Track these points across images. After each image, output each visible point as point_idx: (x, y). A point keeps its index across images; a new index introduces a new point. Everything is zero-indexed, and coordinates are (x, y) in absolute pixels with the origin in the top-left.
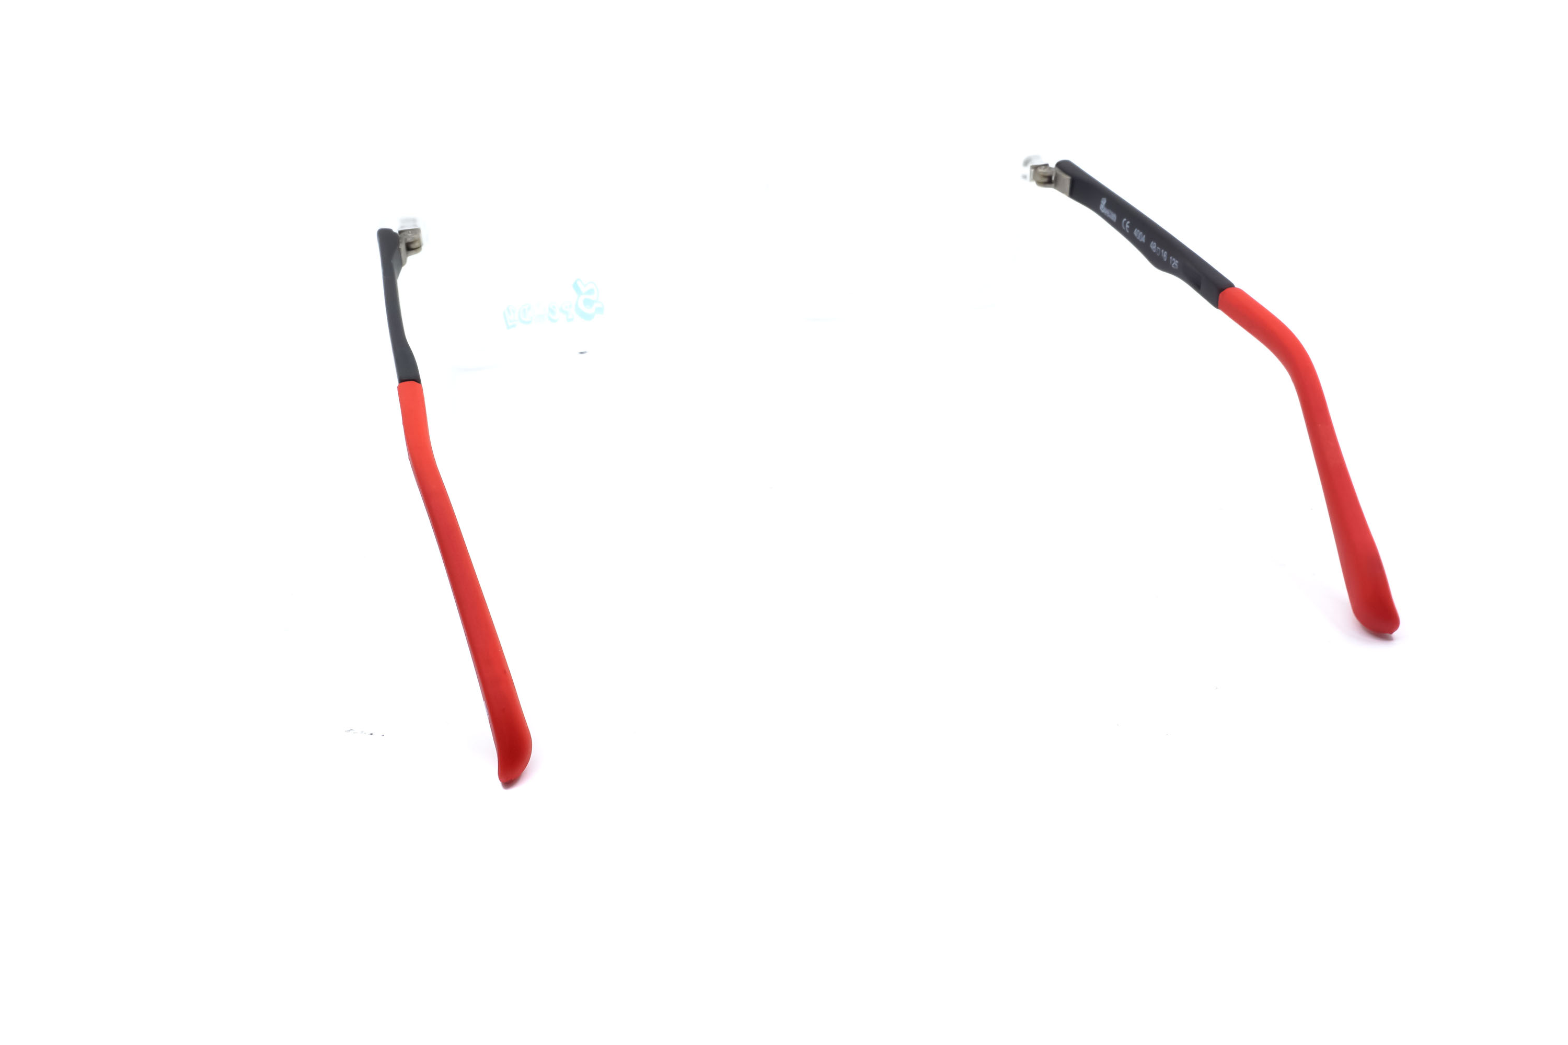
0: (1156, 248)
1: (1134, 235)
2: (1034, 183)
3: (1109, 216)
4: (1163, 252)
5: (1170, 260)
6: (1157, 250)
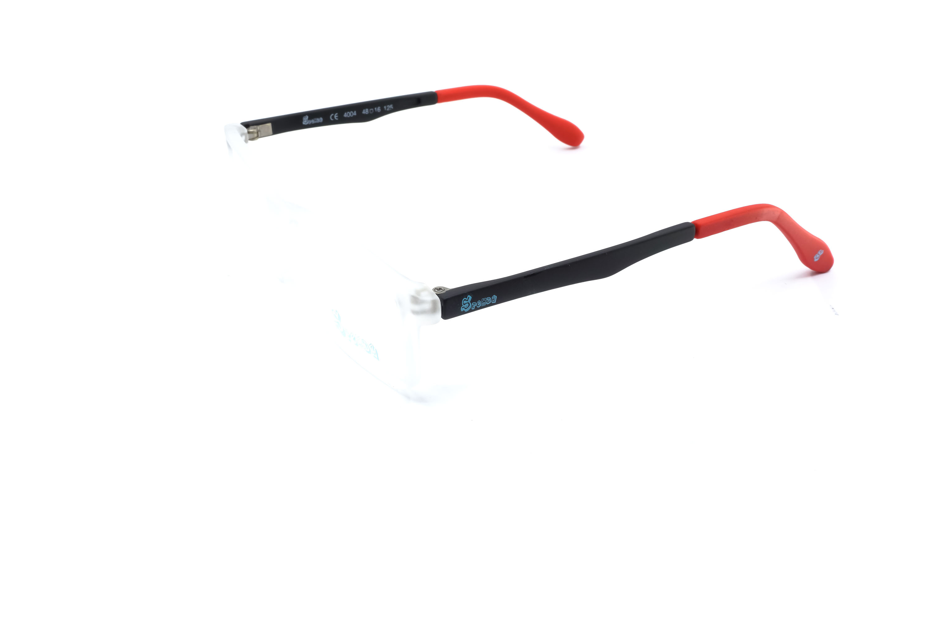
1: (345, 118)
2: (250, 142)
3: (316, 122)
4: (376, 109)
5: (384, 109)
6: (370, 111)
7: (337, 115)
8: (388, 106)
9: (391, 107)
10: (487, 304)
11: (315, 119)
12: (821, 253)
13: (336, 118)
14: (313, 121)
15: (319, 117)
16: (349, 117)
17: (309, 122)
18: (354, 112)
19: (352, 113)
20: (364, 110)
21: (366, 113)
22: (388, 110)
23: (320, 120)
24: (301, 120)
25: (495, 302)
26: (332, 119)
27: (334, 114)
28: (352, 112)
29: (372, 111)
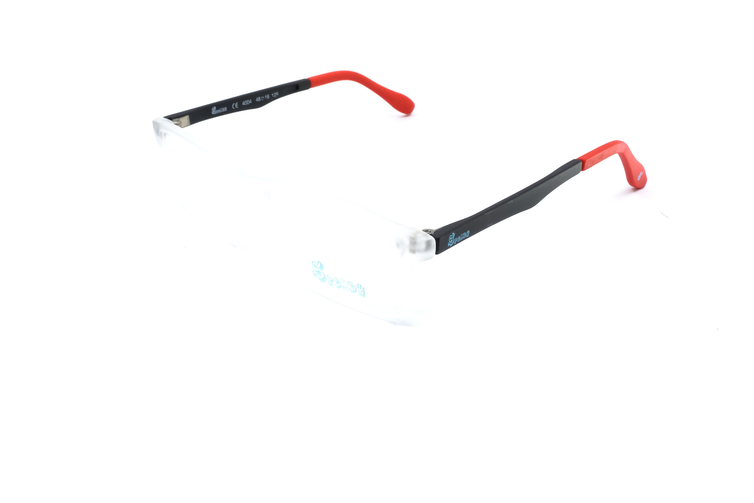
0: (261, 98)
1: (243, 106)
3: (222, 111)
4: (266, 96)
5: (272, 96)
6: (262, 98)
7: (237, 104)
8: (275, 93)
9: (277, 94)
10: (464, 238)
11: (221, 109)
12: (641, 174)
13: (237, 106)
14: (219, 111)
15: (224, 107)
16: (246, 105)
17: (217, 112)
18: (249, 101)
19: (248, 102)
20: (257, 98)
21: (259, 101)
22: (275, 96)
23: (225, 109)
24: (211, 111)
25: (468, 236)
26: (233, 108)
27: (235, 103)
28: (248, 100)
29: (263, 98)
